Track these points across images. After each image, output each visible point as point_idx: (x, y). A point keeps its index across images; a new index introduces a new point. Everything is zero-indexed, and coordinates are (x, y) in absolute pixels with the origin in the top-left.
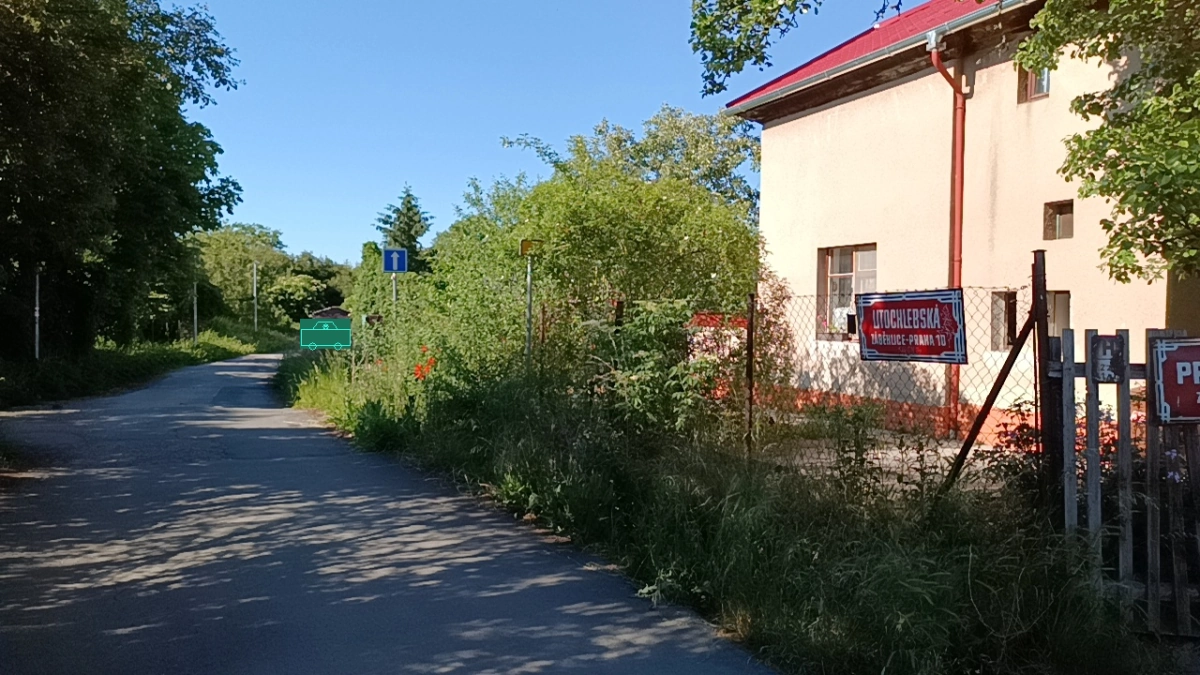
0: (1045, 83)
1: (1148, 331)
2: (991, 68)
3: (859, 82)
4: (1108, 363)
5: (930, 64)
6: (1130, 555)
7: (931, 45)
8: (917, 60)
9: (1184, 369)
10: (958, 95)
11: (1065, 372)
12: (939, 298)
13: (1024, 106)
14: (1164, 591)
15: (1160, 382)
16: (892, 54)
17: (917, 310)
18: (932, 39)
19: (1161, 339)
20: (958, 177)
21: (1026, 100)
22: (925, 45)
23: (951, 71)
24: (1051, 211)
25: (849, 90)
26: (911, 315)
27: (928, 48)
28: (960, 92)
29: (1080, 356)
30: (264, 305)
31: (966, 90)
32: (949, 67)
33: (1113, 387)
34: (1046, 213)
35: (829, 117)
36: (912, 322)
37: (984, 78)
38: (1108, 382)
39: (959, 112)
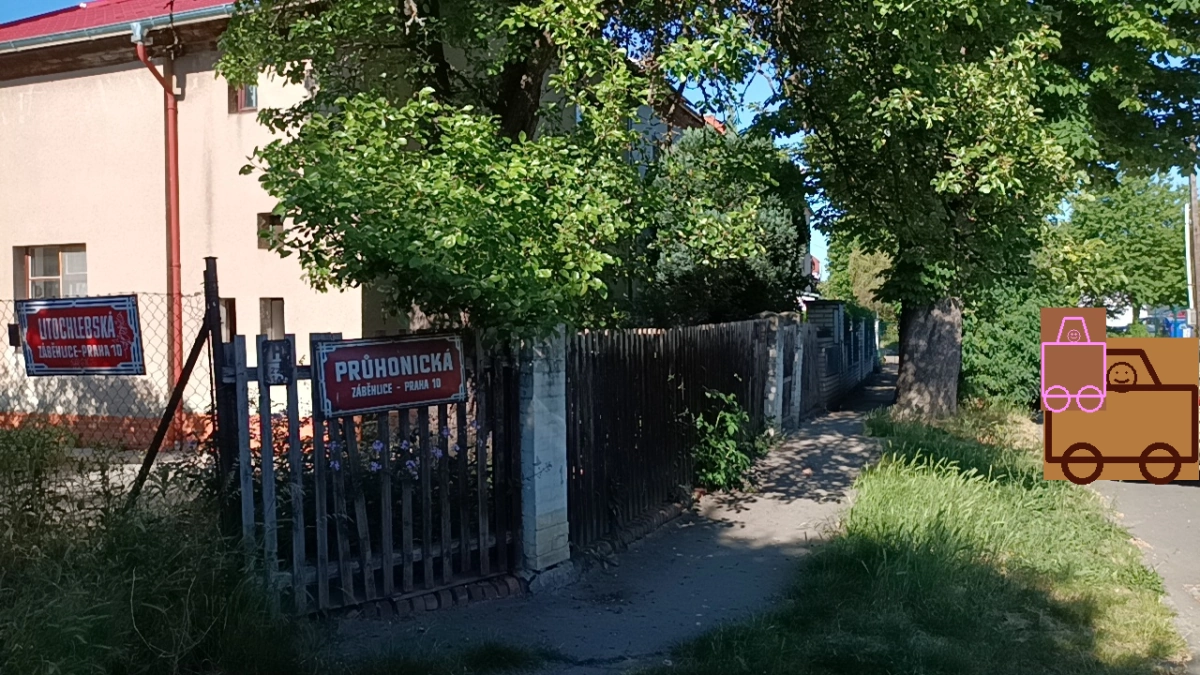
0: (253, 98)
1: (311, 335)
2: (201, 74)
3: (55, 61)
4: (277, 366)
5: (136, 58)
6: (303, 543)
7: (136, 37)
8: (123, 50)
9: (341, 368)
10: (169, 95)
11: (239, 377)
12: (113, 305)
13: (235, 117)
14: (332, 570)
15: (322, 381)
16: (94, 38)
17: (88, 318)
18: (136, 31)
19: (322, 342)
20: (172, 179)
21: (237, 111)
22: (130, 35)
23: (160, 69)
24: (264, 222)
25: (45, 69)
26: (83, 324)
27: (133, 39)
28: (171, 93)
29: (252, 360)
31: (177, 91)
32: (159, 64)
33: (283, 389)
34: (259, 223)
35: (21, 95)
36: (84, 331)
37: (195, 81)
38: (278, 384)
39: (171, 112)
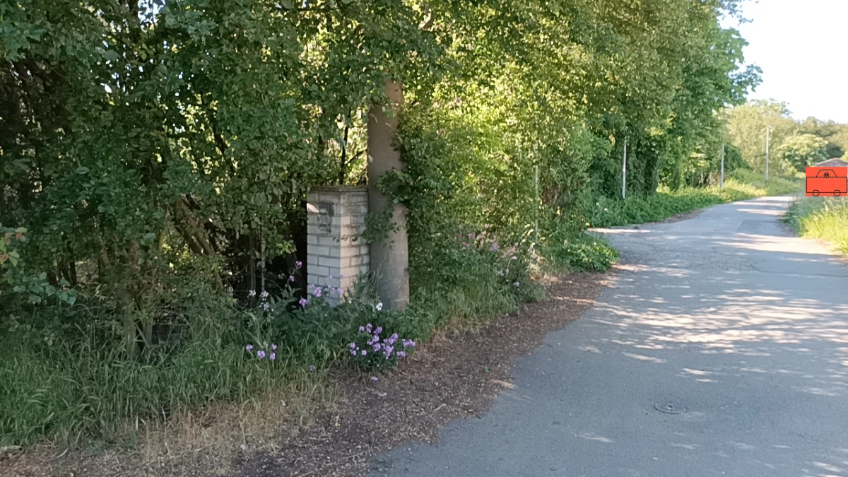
30: (774, 159)
